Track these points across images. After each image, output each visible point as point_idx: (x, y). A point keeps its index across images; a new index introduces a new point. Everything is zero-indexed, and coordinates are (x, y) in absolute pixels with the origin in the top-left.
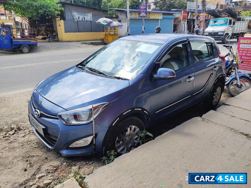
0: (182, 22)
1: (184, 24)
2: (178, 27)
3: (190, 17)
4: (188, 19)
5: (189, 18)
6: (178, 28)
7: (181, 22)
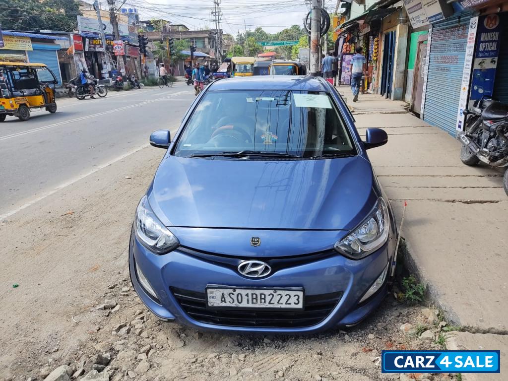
0: (76, 58)
1: (81, 61)
2: (70, 67)
3: (90, 47)
4: (85, 53)
5: (87, 50)
6: (70, 72)
7: (72, 57)
